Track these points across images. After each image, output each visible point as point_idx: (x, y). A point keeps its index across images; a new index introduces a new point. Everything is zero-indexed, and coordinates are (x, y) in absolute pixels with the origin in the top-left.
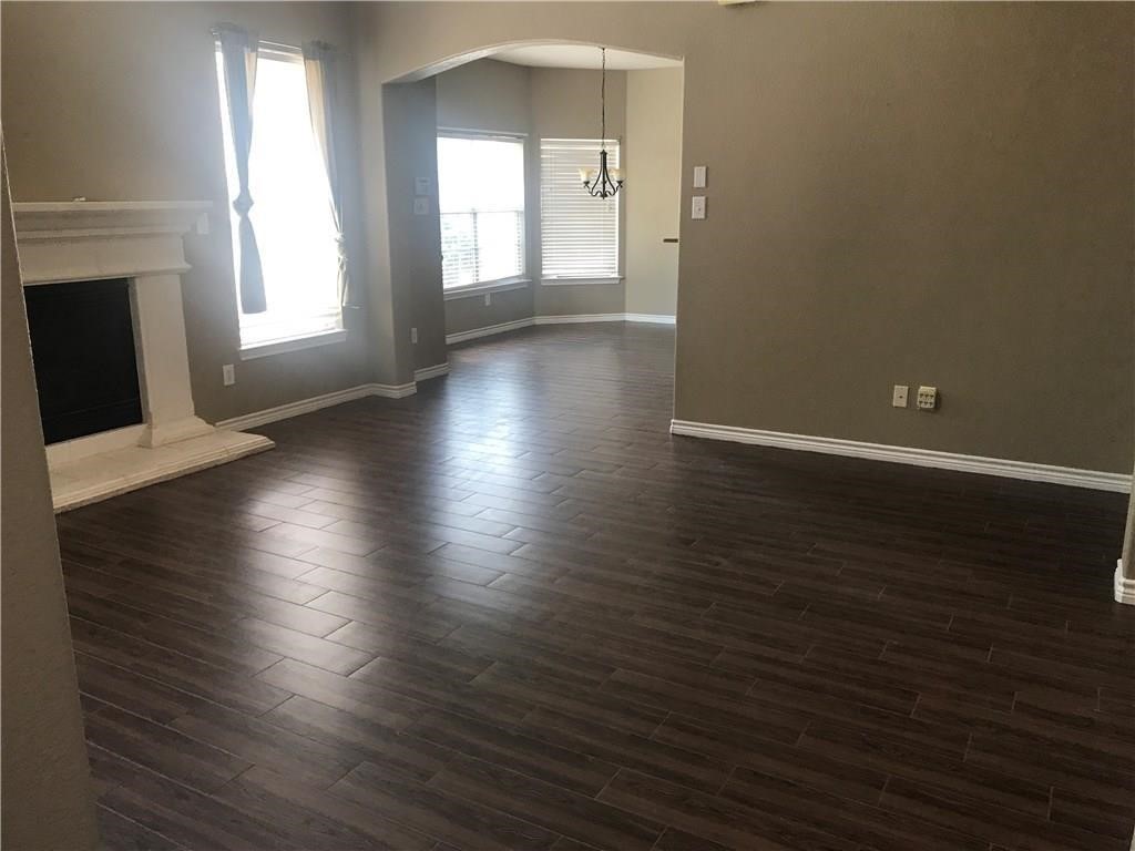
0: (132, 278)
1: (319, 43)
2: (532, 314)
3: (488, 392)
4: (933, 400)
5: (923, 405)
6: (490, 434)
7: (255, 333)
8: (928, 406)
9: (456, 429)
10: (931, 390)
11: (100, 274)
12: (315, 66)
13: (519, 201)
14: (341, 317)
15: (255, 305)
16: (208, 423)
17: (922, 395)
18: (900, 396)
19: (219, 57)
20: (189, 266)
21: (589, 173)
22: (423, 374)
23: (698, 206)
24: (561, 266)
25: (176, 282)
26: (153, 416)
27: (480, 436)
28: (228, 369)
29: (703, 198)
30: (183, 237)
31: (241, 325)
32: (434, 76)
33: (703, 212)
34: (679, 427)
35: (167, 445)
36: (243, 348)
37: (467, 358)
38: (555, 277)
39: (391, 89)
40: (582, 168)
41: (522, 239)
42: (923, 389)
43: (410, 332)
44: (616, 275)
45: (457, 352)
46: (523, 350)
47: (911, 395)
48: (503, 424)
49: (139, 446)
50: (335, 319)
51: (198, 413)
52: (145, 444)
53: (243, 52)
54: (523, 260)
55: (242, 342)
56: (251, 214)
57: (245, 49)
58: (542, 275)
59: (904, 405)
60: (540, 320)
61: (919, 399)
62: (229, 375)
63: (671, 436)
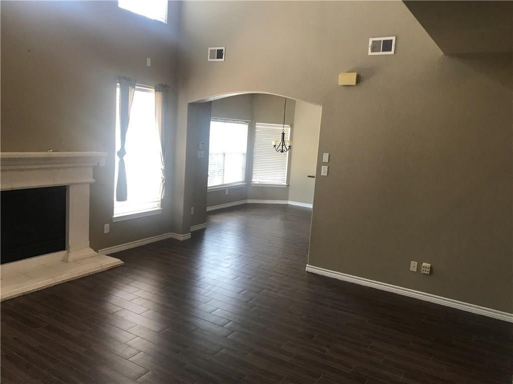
0: (69, 186)
1: (162, 84)
2: (246, 198)
3: (223, 240)
4: (429, 270)
5: (424, 272)
6: (222, 264)
7: (121, 210)
8: (426, 273)
9: (206, 260)
10: (429, 265)
11: (55, 184)
12: (159, 94)
13: (245, 150)
14: (160, 203)
15: (122, 197)
16: (95, 251)
17: (424, 267)
18: (413, 266)
19: (118, 90)
20: (95, 181)
21: (276, 142)
22: (194, 228)
23: (324, 170)
24: (261, 178)
25: (88, 187)
26: (71, 247)
27: (218, 265)
28: (107, 227)
29: (327, 167)
30: (93, 168)
31: (114, 206)
32: (211, 101)
33: (326, 173)
34: (309, 268)
35: (75, 261)
36: (115, 216)
37: (216, 219)
38: (258, 183)
39: (192, 105)
40: (273, 140)
41: (245, 166)
42: (424, 264)
43: (191, 209)
44: (285, 184)
45: (211, 216)
46: (241, 217)
47: (419, 267)
48: (228, 259)
49: (62, 261)
50: (158, 203)
51: (91, 246)
52: (65, 260)
53: (128, 88)
54: (244, 174)
55: (114, 213)
56: (125, 158)
57: (130, 87)
58: (252, 182)
59: (415, 270)
60: (249, 201)
61: (422, 269)
62: (107, 228)
63: (306, 273)
